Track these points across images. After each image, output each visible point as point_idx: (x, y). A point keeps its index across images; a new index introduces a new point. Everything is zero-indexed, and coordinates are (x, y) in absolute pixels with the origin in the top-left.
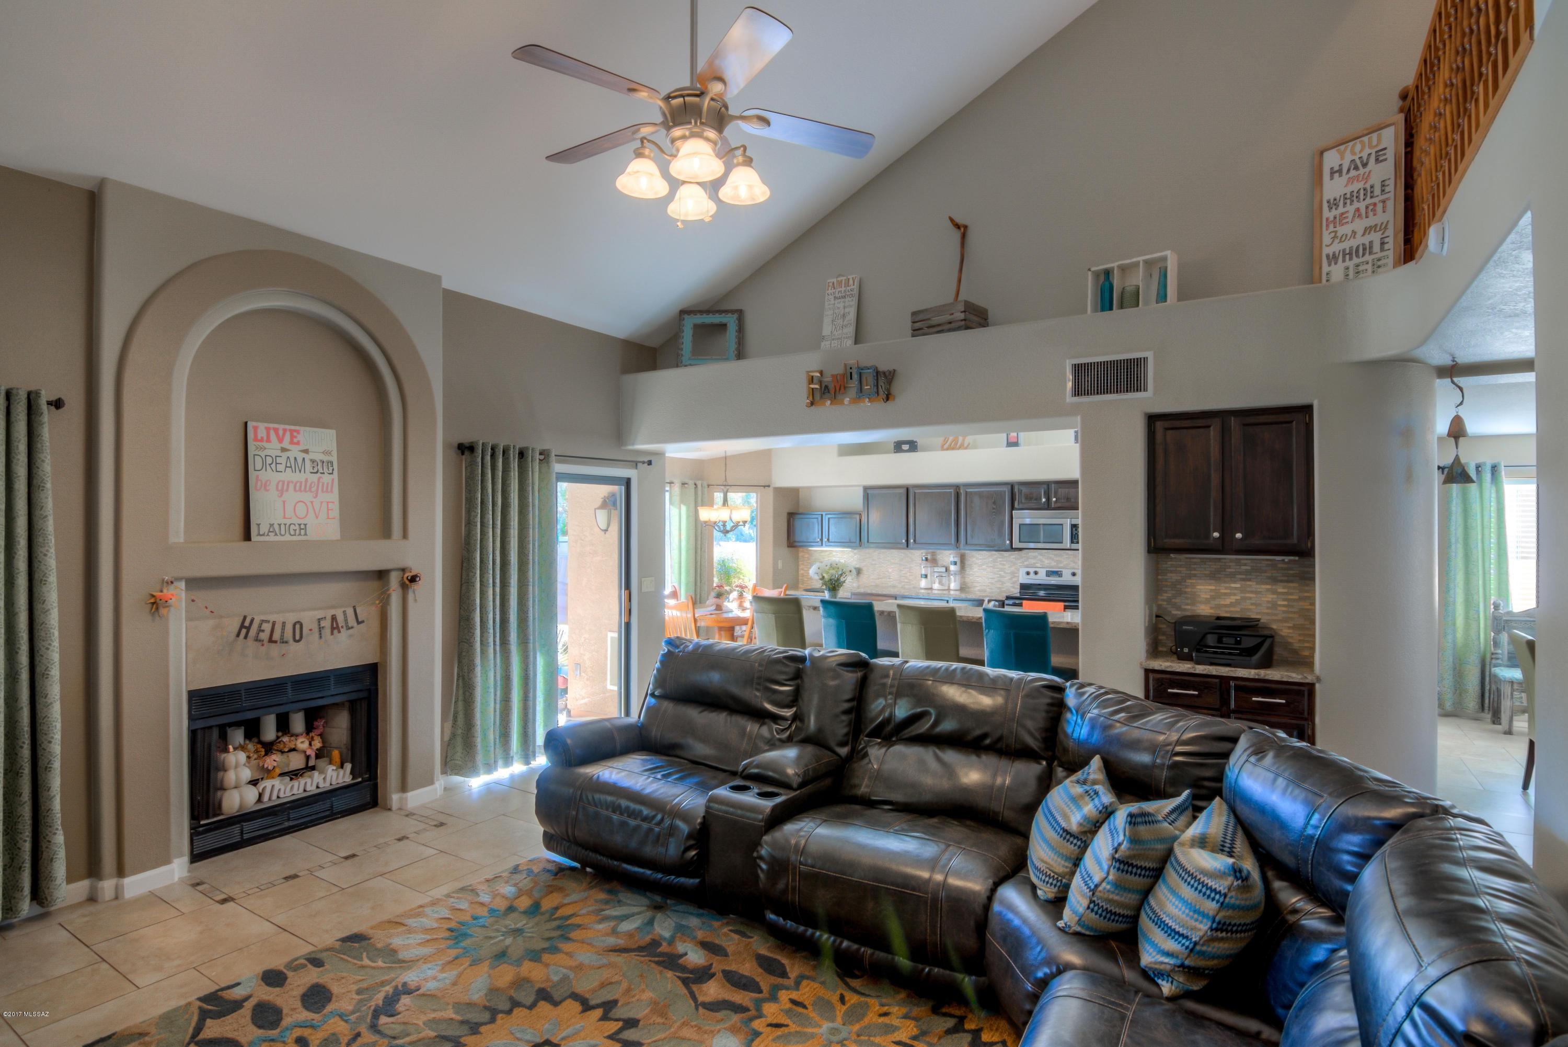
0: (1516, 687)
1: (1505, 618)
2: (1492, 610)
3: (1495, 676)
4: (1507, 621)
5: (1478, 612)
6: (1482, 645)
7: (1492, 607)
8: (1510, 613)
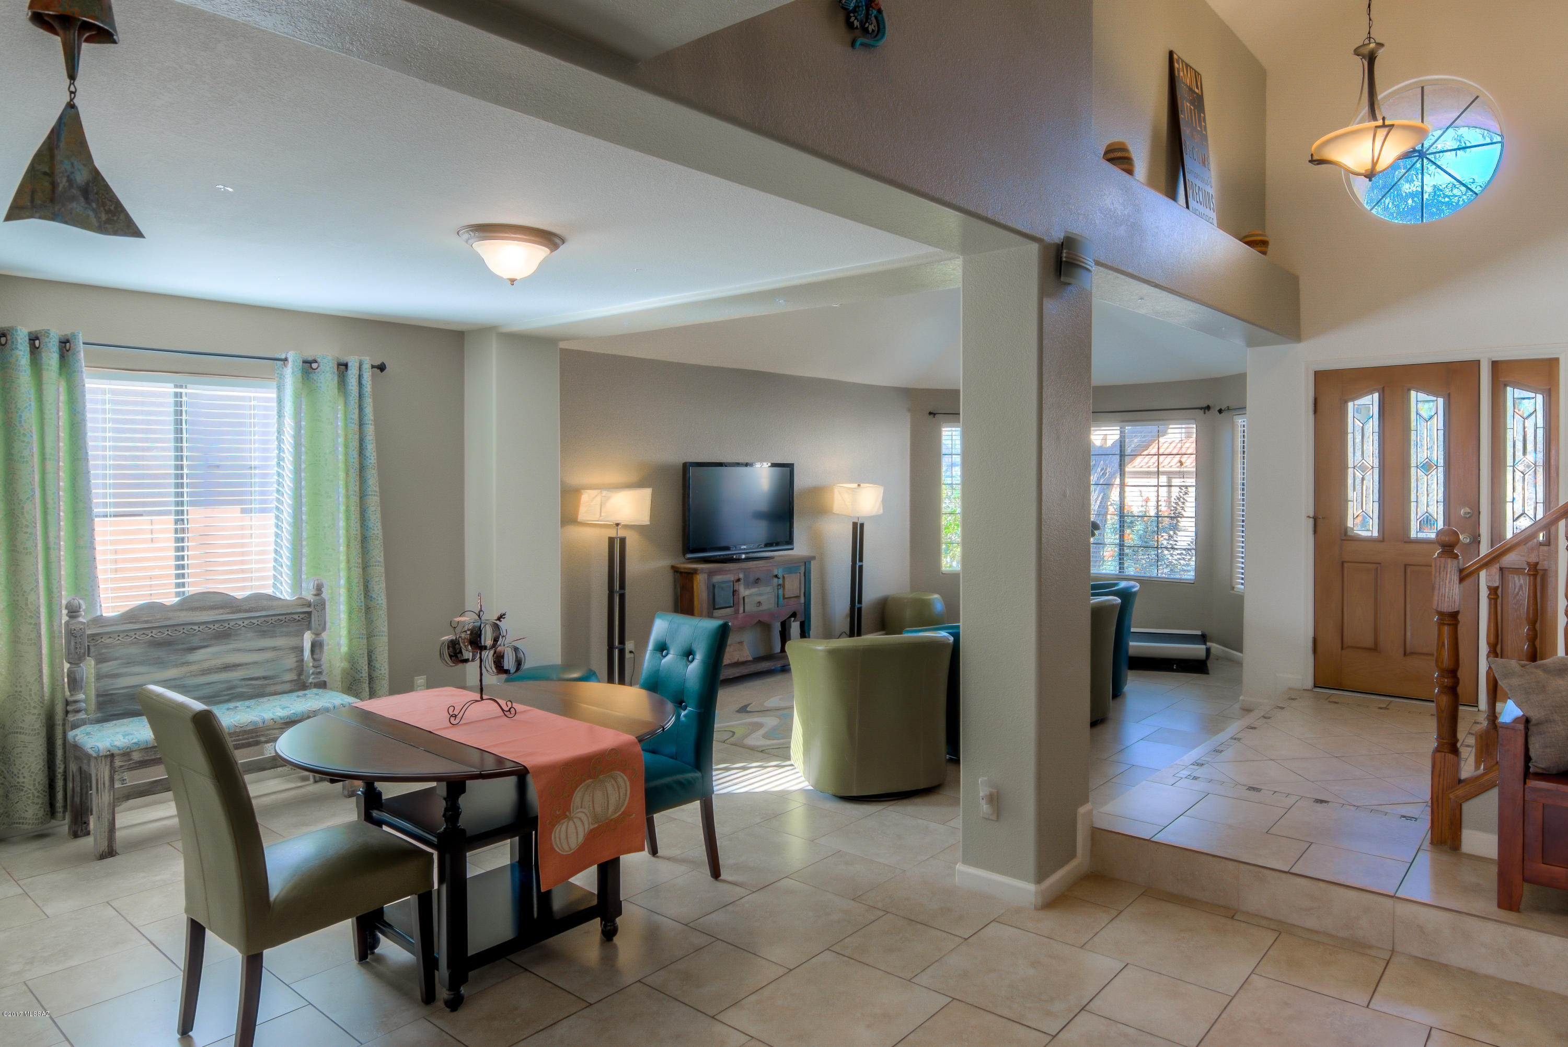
0: (118, 763)
1: (89, 632)
2: (65, 619)
3: (76, 747)
4: (93, 637)
5: (38, 625)
6: (47, 689)
7: (65, 612)
8: (99, 621)
